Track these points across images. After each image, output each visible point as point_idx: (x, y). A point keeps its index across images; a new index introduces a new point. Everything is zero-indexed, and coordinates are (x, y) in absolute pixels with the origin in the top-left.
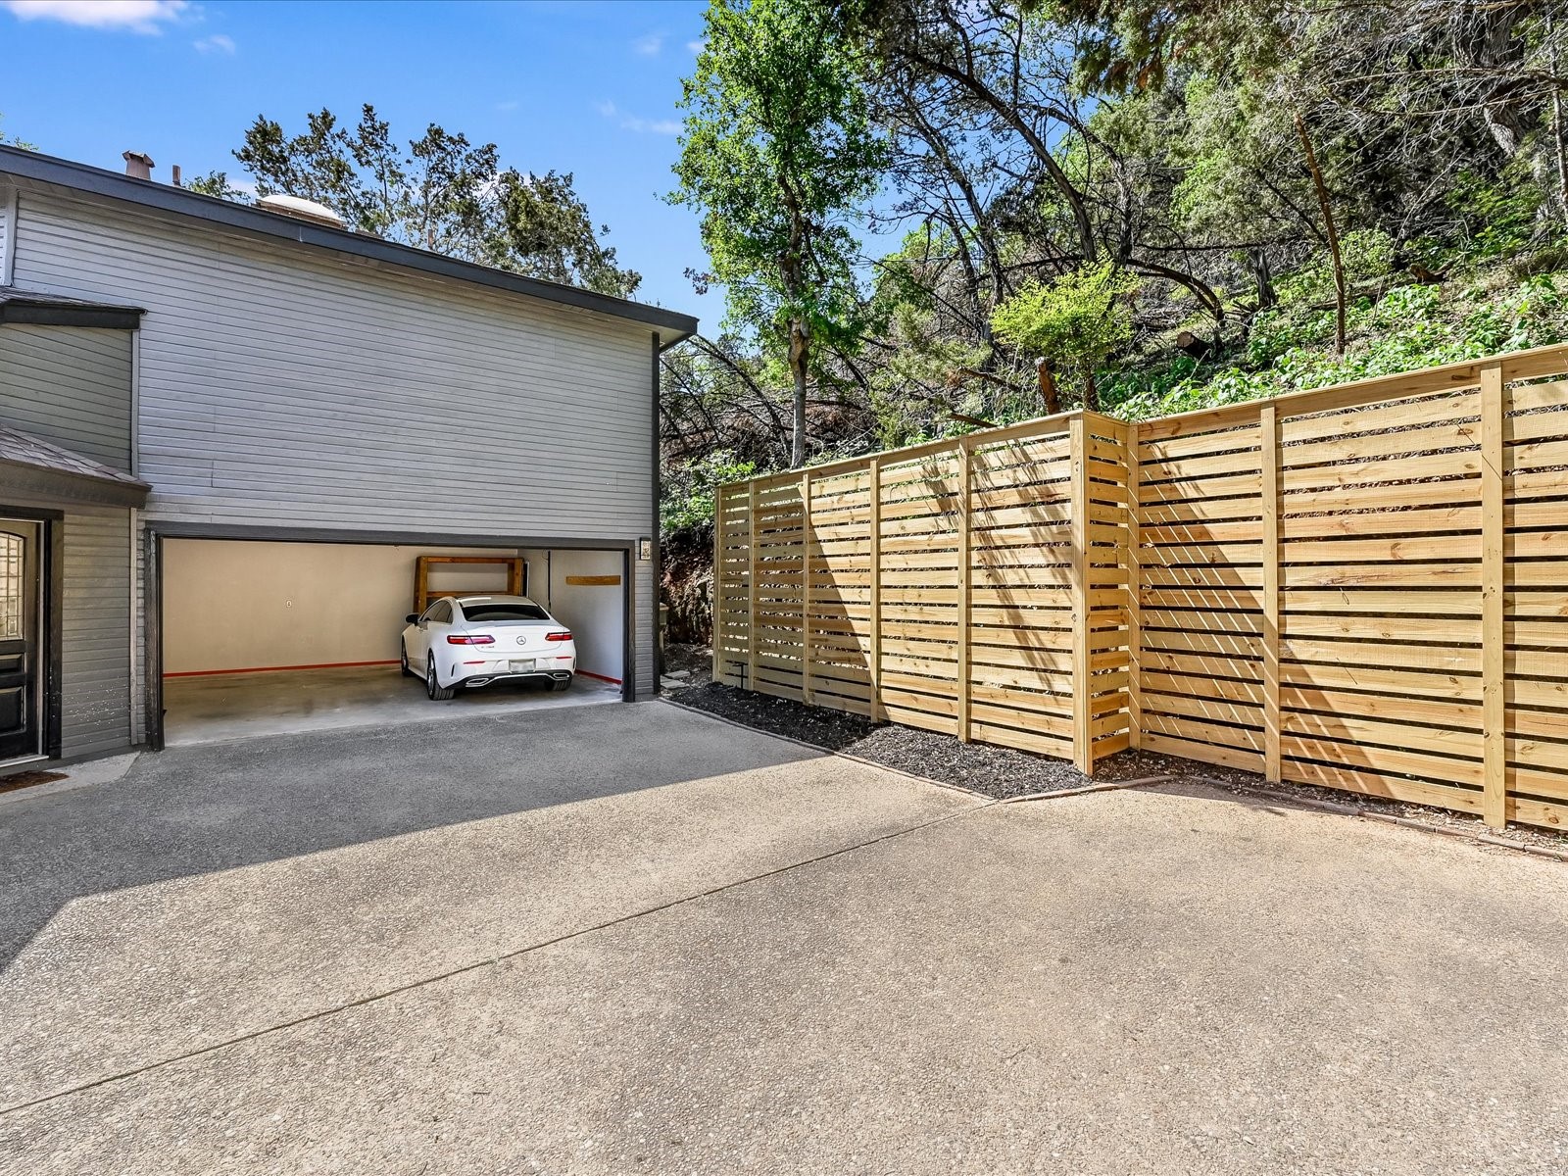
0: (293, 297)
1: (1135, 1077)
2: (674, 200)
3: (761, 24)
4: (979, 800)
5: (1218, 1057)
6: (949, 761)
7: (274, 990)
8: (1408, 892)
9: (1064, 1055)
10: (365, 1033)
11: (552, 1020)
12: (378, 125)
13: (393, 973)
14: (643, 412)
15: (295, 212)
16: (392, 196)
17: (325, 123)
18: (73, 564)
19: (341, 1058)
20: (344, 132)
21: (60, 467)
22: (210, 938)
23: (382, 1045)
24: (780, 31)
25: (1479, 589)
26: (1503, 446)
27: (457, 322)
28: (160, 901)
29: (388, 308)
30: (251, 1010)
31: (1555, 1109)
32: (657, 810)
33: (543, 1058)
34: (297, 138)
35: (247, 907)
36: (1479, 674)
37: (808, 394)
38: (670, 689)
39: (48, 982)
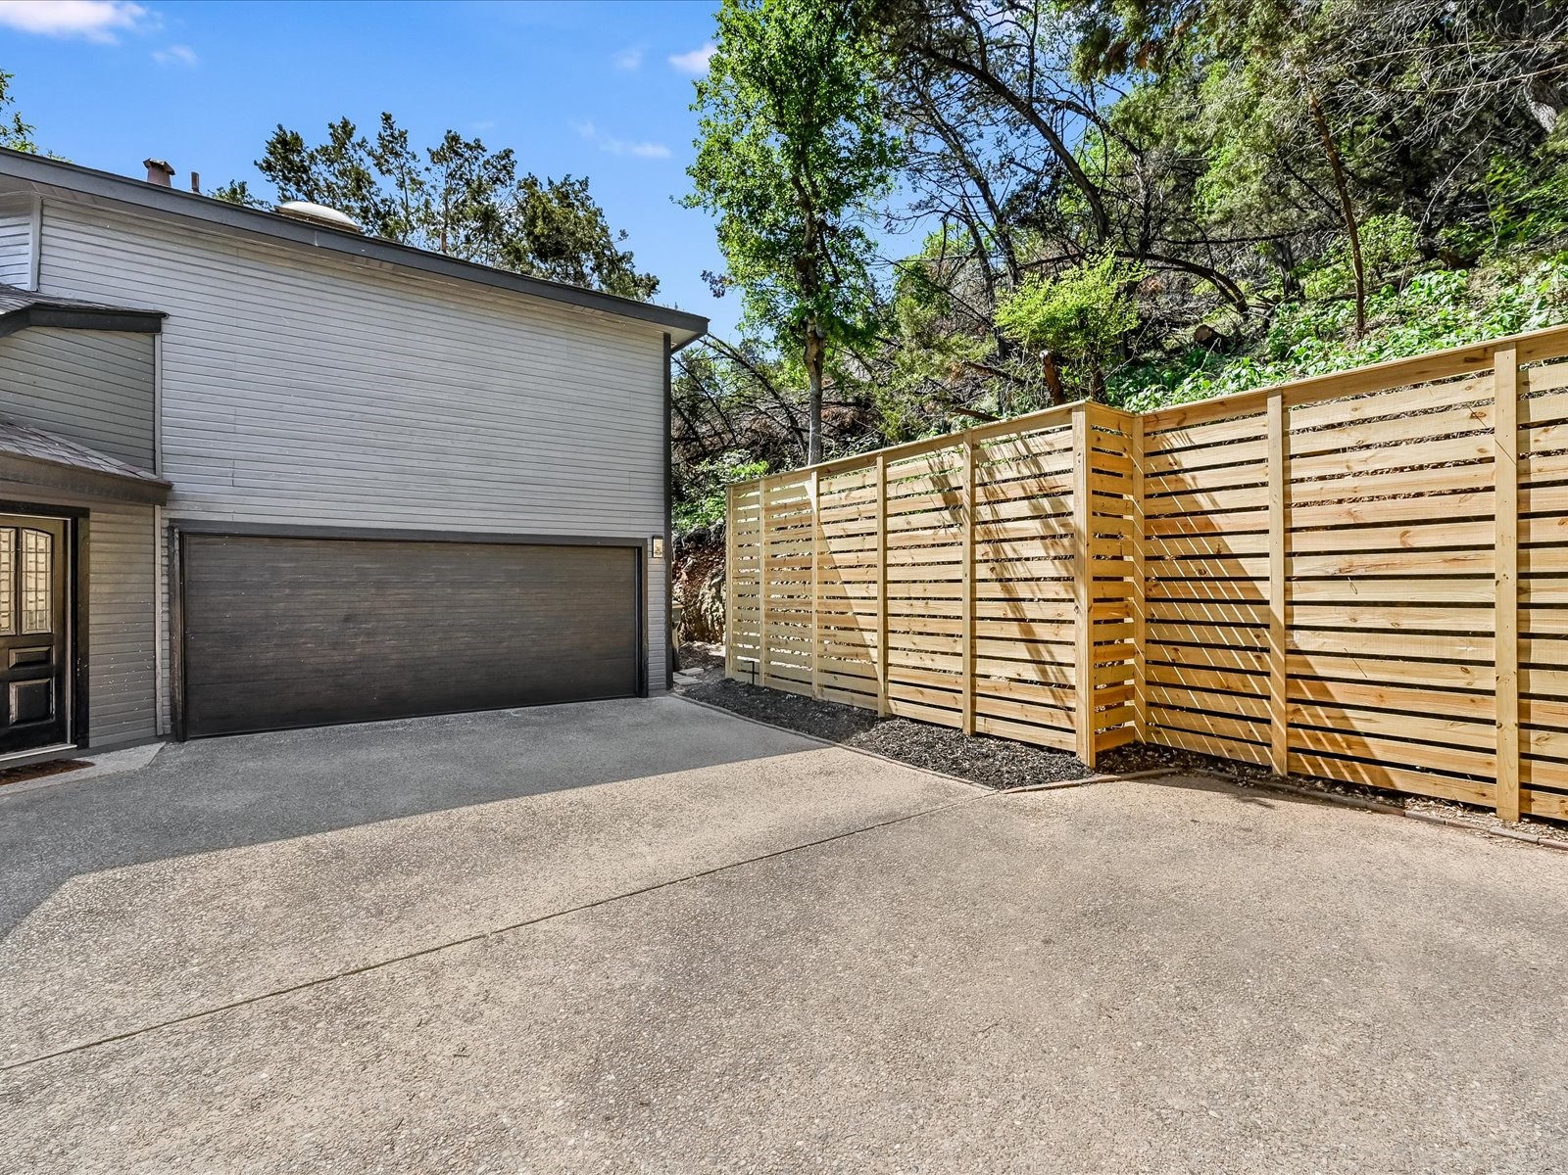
0: (310, 301)
1: (1105, 1052)
2: (690, 203)
3: (773, 23)
4: (979, 790)
5: (1193, 1035)
6: (953, 753)
7: (273, 960)
8: (1410, 882)
9: (1037, 1030)
10: (356, 1000)
11: (536, 990)
12: (397, 133)
13: (388, 945)
14: (655, 411)
15: (313, 218)
16: (413, 203)
17: (345, 132)
18: (99, 560)
19: (330, 1023)
20: (364, 141)
21: (83, 465)
22: (218, 913)
23: (372, 1011)
24: (791, 30)
25: (1491, 576)
26: (1518, 429)
27: (470, 324)
28: (172, 879)
29: (404, 311)
30: (249, 977)
31: (1540, 1093)
32: (659, 797)
33: (524, 1024)
34: (319, 148)
35: (255, 884)
36: (1491, 664)
37: (825, 394)
38: (684, 686)
39: (59, 952)
